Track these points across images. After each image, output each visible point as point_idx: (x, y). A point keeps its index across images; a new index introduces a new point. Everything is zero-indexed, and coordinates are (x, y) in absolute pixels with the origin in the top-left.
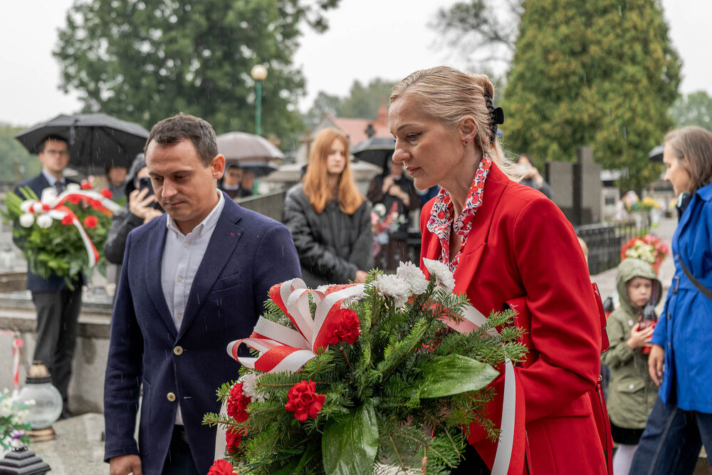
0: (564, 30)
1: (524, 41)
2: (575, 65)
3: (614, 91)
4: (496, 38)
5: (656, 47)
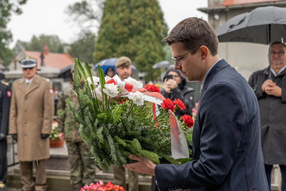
0: (121, 15)
1: (105, 19)
2: (126, 29)
3: (142, 40)
4: (92, 17)
5: (158, 22)
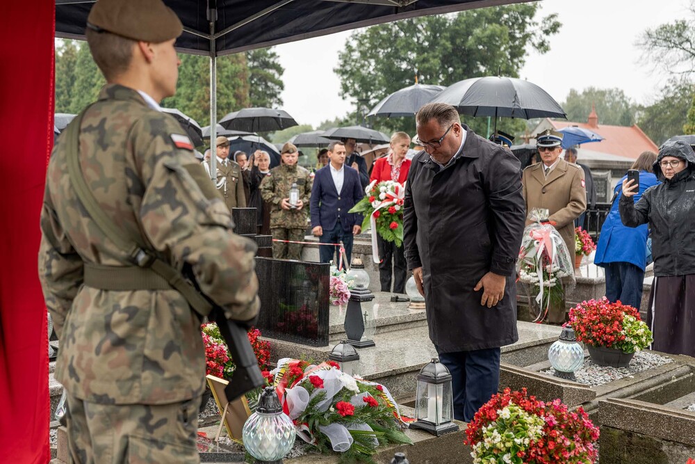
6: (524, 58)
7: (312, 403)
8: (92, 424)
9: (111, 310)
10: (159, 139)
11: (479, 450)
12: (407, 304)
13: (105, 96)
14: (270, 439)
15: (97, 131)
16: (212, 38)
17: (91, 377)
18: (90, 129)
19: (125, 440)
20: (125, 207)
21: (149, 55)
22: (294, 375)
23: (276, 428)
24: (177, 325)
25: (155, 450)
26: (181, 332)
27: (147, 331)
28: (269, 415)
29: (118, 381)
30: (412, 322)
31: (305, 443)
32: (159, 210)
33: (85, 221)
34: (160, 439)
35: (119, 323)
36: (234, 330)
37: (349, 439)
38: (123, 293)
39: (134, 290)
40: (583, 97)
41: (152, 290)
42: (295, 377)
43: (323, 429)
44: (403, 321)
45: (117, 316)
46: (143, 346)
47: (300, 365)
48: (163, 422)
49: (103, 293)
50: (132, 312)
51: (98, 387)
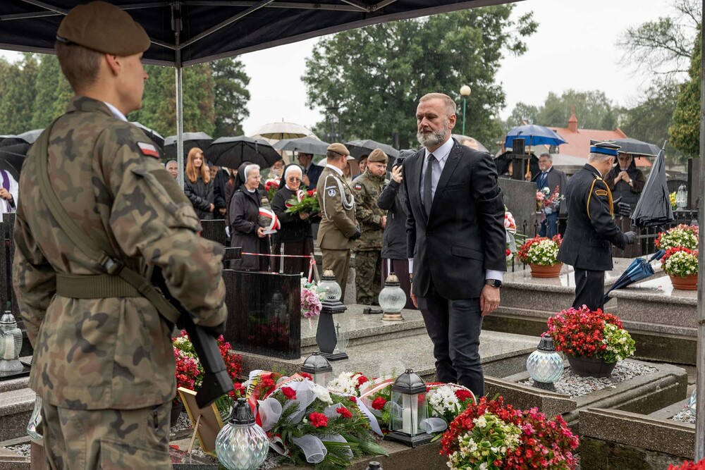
6: (500, 61)
7: (285, 415)
8: (66, 429)
9: (82, 318)
10: (126, 147)
11: (455, 460)
12: (381, 315)
13: (72, 109)
14: (243, 450)
15: (64, 143)
16: (178, 48)
17: (64, 383)
18: (58, 140)
19: (98, 445)
20: (93, 216)
21: (116, 67)
22: (266, 387)
23: (249, 439)
24: (147, 331)
25: (126, 455)
26: (151, 338)
27: (117, 338)
28: (242, 426)
29: (89, 386)
30: (386, 334)
31: (279, 454)
32: (128, 216)
33: (55, 231)
34: (131, 444)
35: (90, 330)
36: (202, 337)
37: (323, 450)
38: (93, 301)
39: (105, 298)
40: (562, 101)
41: (121, 297)
42: (267, 388)
43: (296, 441)
44: (376, 333)
45: (87, 323)
46: (113, 353)
47: (271, 377)
48: (134, 427)
49: (74, 302)
50: (101, 319)
51: (70, 393)
